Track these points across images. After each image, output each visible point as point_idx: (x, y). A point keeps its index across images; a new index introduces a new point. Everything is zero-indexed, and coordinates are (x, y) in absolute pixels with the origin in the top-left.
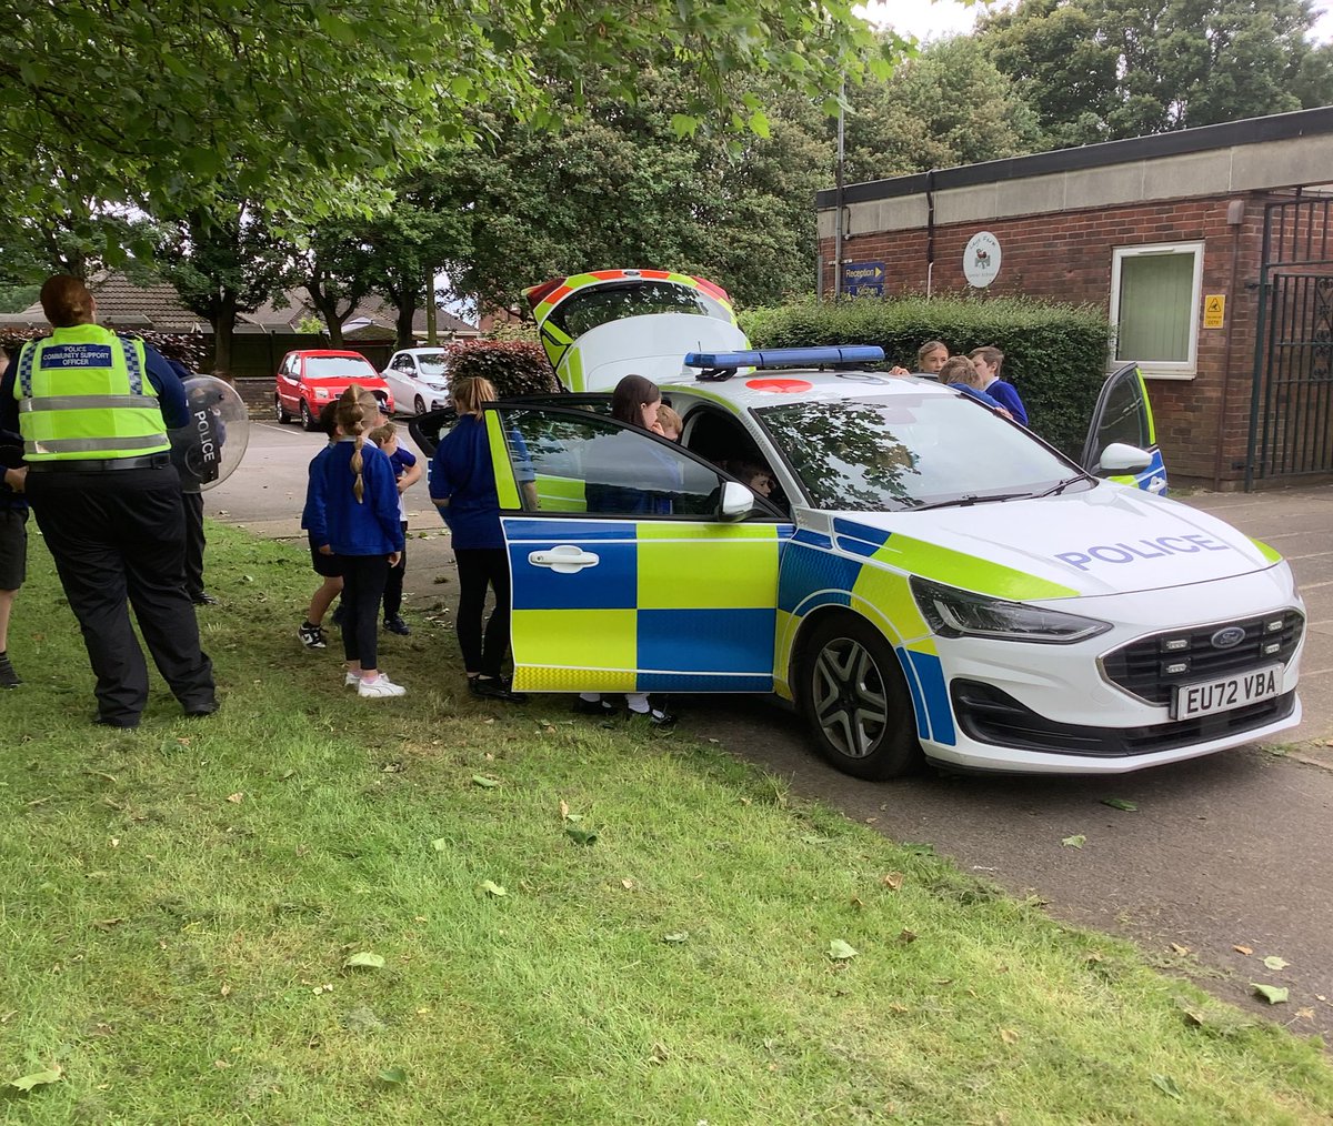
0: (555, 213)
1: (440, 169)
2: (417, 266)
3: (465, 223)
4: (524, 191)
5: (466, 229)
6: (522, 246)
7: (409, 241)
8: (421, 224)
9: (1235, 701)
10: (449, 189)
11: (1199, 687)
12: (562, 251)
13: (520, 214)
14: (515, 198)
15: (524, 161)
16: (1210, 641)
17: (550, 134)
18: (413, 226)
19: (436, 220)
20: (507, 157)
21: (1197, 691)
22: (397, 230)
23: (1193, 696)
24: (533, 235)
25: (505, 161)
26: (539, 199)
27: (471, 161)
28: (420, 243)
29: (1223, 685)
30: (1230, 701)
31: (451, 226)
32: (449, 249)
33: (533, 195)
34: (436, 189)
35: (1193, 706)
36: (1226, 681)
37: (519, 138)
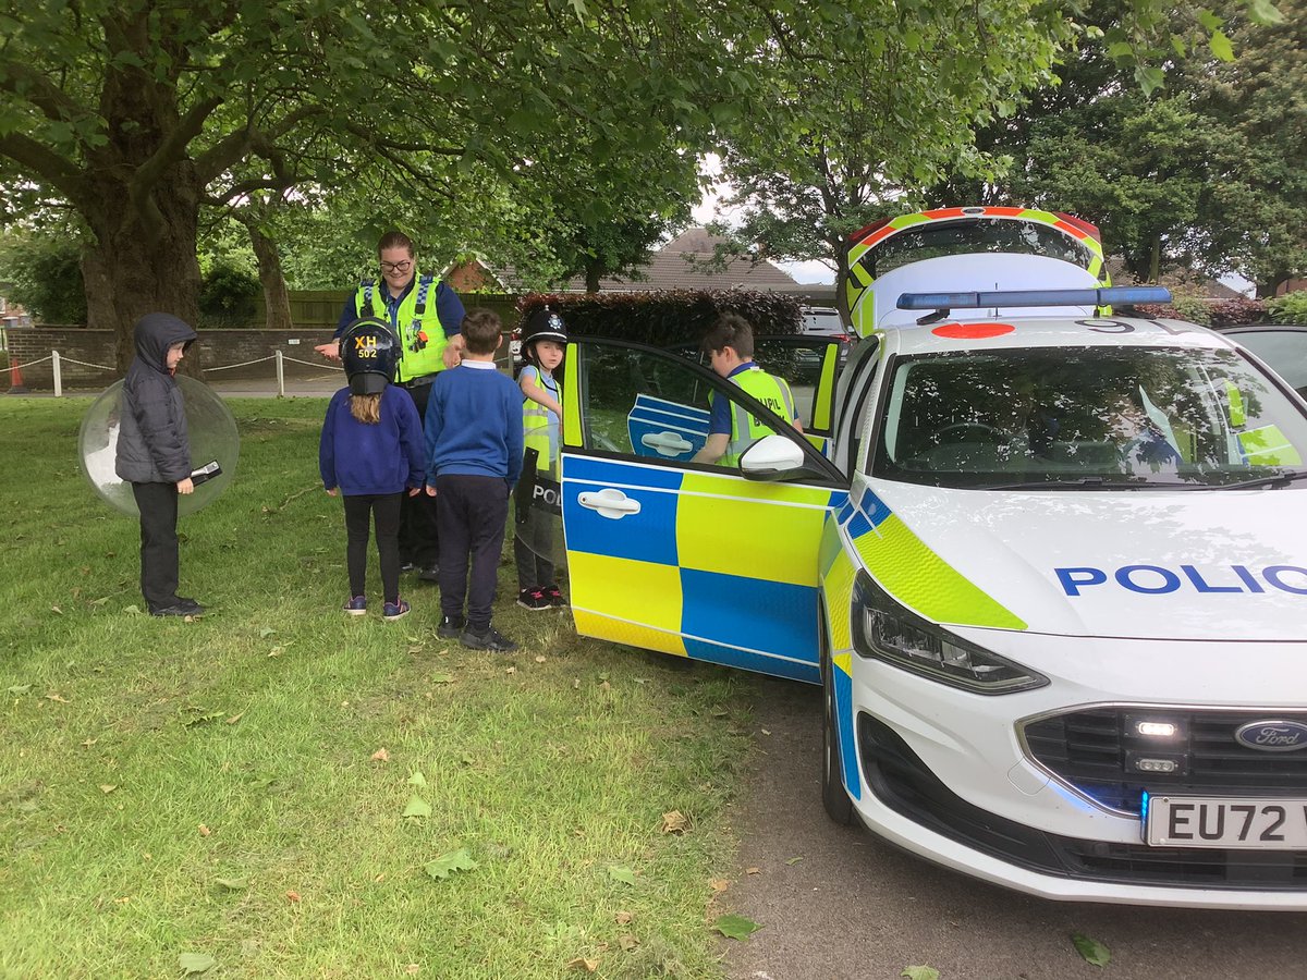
0: (1292, 177)
1: (1166, 141)
2: (1136, 234)
3: (1191, 190)
4: (1259, 158)
5: (1192, 197)
6: (1250, 211)
7: (1128, 211)
8: (1142, 195)
9: (1280, 838)
10: (1177, 160)
11: (1197, 802)
12: (1297, 216)
13: (1252, 181)
14: (1247, 165)
15: (1264, 127)
16: (1233, 735)
17: (1293, 98)
18: (1135, 197)
19: (1158, 191)
20: (1243, 124)
21: (1191, 807)
22: (1117, 201)
23: (1180, 814)
24: (1265, 199)
25: (1242, 129)
26: (1275, 164)
27: (1202, 131)
28: (1137, 212)
29: (1251, 810)
30: (1266, 836)
31: (1175, 194)
32: (1170, 216)
33: (1267, 160)
34: (1162, 161)
35: (1180, 828)
36: (1260, 804)
37: (1259, 106)
